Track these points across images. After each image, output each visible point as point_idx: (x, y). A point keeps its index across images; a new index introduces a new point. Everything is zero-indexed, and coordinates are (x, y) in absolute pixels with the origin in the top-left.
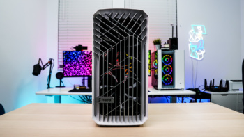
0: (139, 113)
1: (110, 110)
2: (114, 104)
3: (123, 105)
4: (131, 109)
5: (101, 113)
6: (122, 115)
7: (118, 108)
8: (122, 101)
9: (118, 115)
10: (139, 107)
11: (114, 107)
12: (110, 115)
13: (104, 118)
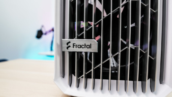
0: (152, 76)
1: (89, 67)
2: (97, 55)
3: (116, 58)
4: (133, 68)
5: (72, 72)
6: (114, 77)
7: (107, 65)
8: (115, 51)
9: (105, 77)
10: (152, 63)
11: (97, 62)
12: (88, 76)
13: (78, 82)
